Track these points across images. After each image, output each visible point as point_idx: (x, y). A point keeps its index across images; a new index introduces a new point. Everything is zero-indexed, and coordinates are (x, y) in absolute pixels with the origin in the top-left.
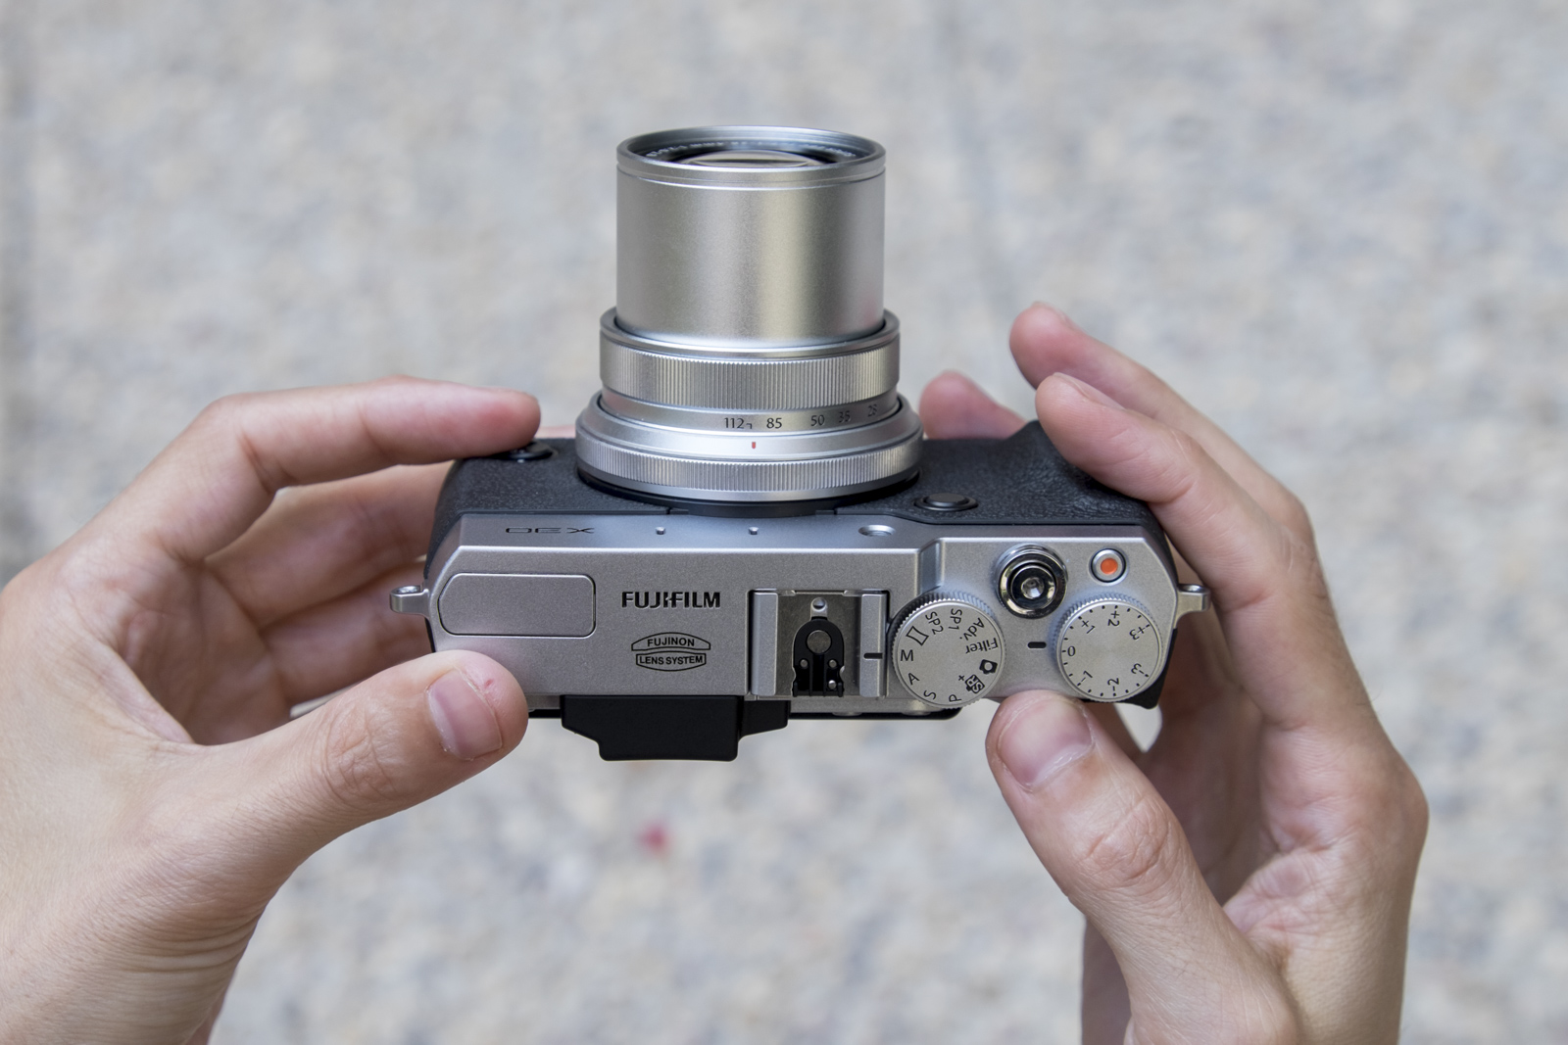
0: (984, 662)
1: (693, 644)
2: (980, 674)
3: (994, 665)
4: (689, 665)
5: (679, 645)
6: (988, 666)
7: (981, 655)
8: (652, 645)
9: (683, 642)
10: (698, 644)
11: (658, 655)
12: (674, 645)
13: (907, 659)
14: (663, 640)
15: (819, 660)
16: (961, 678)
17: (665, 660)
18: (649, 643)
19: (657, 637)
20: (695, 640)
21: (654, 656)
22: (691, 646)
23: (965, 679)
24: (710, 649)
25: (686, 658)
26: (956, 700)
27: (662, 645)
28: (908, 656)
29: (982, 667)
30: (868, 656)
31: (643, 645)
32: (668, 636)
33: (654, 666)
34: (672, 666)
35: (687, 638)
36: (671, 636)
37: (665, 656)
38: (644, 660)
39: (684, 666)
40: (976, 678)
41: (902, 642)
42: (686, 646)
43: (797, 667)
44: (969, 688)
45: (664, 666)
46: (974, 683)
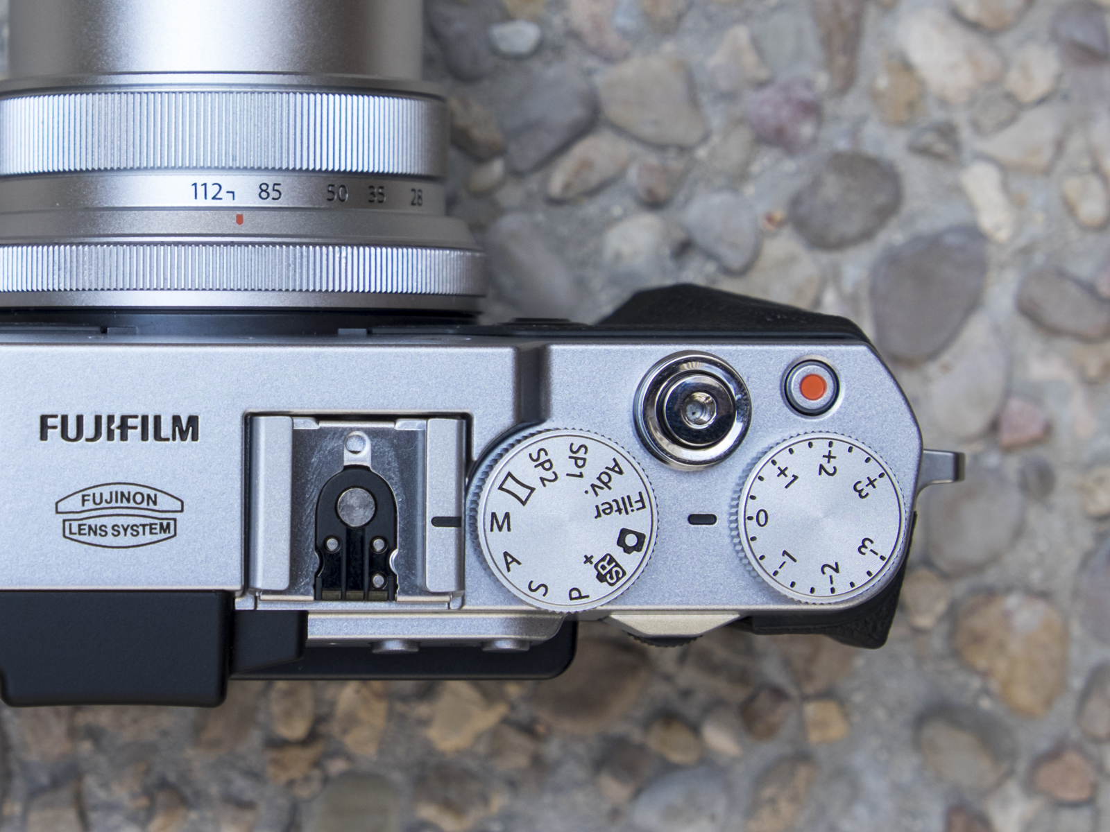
0: (624, 532)
1: (155, 503)
2: (618, 553)
3: (641, 537)
4: (149, 538)
5: (132, 504)
6: (631, 540)
7: (617, 522)
8: (89, 505)
9: (139, 498)
10: (164, 503)
11: (99, 522)
12: (125, 504)
13: (500, 528)
14: (106, 496)
15: (354, 539)
16: (588, 559)
17: (109, 530)
18: (84, 501)
19: (97, 491)
20: (159, 494)
21: (92, 522)
22: (152, 506)
23: (595, 561)
24: (182, 511)
25: (144, 526)
26: (581, 597)
27: (104, 505)
28: (502, 522)
29: (621, 542)
30: (438, 521)
31: (74, 503)
32: (114, 488)
33: (92, 538)
34: (122, 540)
35: (146, 491)
36: (120, 488)
37: (109, 522)
38: (75, 529)
39: (141, 539)
40: (612, 560)
41: (492, 501)
42: (144, 505)
43: (321, 549)
44: (601, 578)
45: (109, 540)
46: (608, 568)
